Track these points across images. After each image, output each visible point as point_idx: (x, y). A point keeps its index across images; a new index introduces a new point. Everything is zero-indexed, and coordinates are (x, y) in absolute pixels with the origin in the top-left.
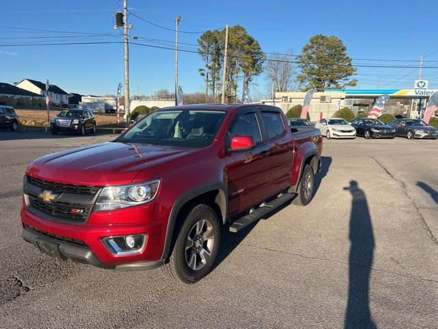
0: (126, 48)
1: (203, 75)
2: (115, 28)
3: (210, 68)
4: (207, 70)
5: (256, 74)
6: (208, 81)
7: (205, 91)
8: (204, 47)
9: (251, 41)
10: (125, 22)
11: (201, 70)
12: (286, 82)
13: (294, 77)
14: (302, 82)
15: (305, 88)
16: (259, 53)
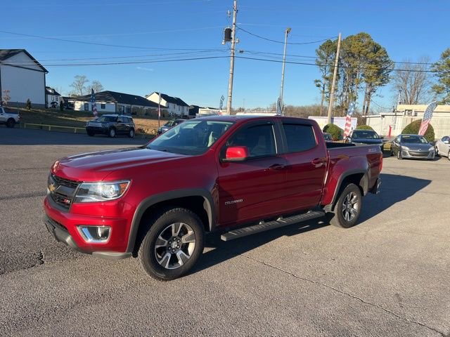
0: (231, 61)
1: (319, 86)
2: (223, 43)
3: (327, 79)
4: (323, 81)
5: (380, 85)
6: (324, 92)
7: (320, 103)
8: (322, 57)
9: (376, 49)
10: (233, 37)
11: (317, 81)
12: (418, 93)
13: (428, 88)
14: (438, 93)
15: (441, 100)
16: (386, 61)
